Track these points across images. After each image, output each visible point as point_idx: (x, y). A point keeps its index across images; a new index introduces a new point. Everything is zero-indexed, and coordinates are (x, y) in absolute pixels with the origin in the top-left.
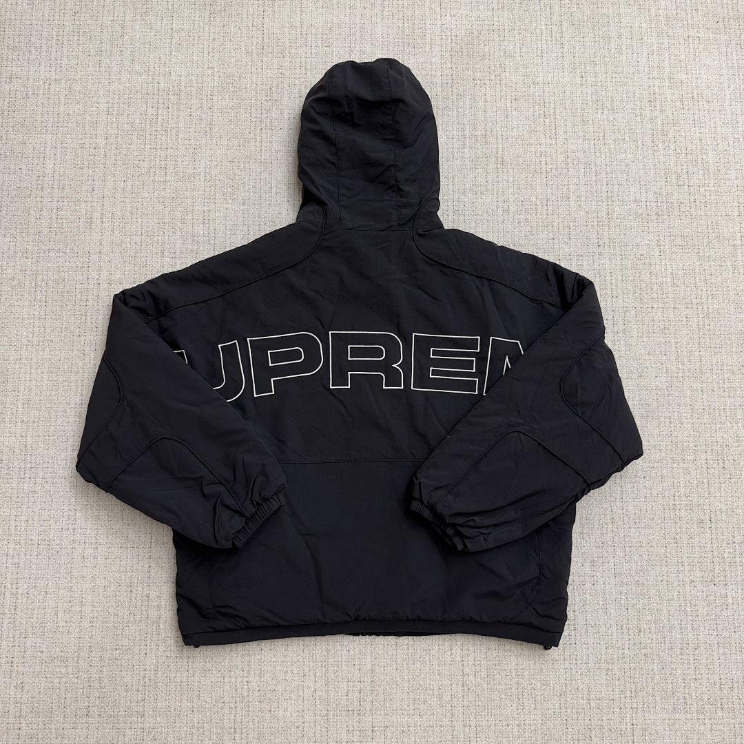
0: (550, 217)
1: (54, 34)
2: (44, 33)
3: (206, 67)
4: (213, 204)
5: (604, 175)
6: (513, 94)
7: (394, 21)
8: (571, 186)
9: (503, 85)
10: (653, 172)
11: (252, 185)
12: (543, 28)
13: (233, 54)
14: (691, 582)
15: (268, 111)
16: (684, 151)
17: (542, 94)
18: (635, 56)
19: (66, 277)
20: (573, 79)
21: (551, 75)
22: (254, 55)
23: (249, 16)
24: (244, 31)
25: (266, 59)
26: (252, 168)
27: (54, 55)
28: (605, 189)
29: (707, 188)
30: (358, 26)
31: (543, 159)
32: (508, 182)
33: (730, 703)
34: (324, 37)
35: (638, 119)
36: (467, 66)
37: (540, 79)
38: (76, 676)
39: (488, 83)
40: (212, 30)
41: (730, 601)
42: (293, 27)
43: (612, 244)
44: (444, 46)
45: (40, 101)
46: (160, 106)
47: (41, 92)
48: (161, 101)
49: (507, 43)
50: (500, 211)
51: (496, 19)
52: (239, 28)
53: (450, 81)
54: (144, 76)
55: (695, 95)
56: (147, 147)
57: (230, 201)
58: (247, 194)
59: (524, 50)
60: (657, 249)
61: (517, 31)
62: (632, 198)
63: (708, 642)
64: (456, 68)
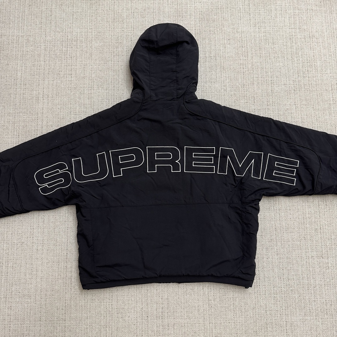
0: (245, 93)
1: (21, 15)
2: (16, 15)
3: (89, 28)
4: (93, 91)
5: (269, 73)
6: (228, 37)
7: (173, 5)
8: (254, 78)
9: (223, 33)
10: (292, 71)
11: (110, 81)
12: (241, 7)
13: (101, 22)
14: (312, 257)
15: (117, 47)
16: (306, 61)
17: (241, 37)
18: (283, 18)
19: (27, 124)
20: (255, 30)
21: (245, 28)
22: (110, 23)
23: (108, 5)
24: (106, 12)
25: (115, 24)
26: (110, 73)
27: (20, 24)
28: (270, 80)
29: (317, 78)
30: (157, 8)
31: (242, 66)
32: (226, 77)
33: (330, 312)
34: (142, 13)
35: (285, 47)
36: (206, 25)
37: (240, 30)
38: (35, 303)
39: (216, 32)
40: (91, 12)
41: (330, 265)
42: (127, 9)
43: (274, 104)
44: (196, 16)
45: (15, 46)
46: (69, 46)
47: (15, 42)
48: (69, 44)
49: (224, 14)
50: (223, 91)
51: (219, 3)
52: (103, 11)
53: (199, 32)
54: (61, 33)
55: (311, 36)
56: (63, 65)
57: (100, 89)
58: (108, 85)
59: (232, 17)
60: (294, 106)
61: (229, 9)
62: (283, 83)
63: (320, 284)
64: (202, 26)
